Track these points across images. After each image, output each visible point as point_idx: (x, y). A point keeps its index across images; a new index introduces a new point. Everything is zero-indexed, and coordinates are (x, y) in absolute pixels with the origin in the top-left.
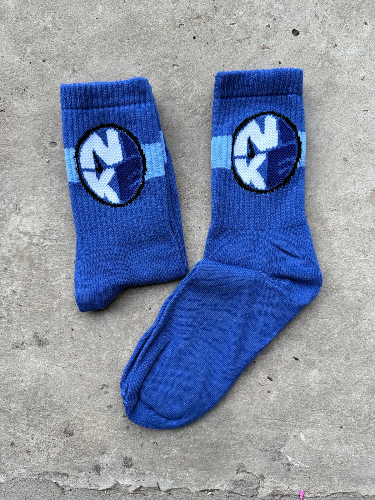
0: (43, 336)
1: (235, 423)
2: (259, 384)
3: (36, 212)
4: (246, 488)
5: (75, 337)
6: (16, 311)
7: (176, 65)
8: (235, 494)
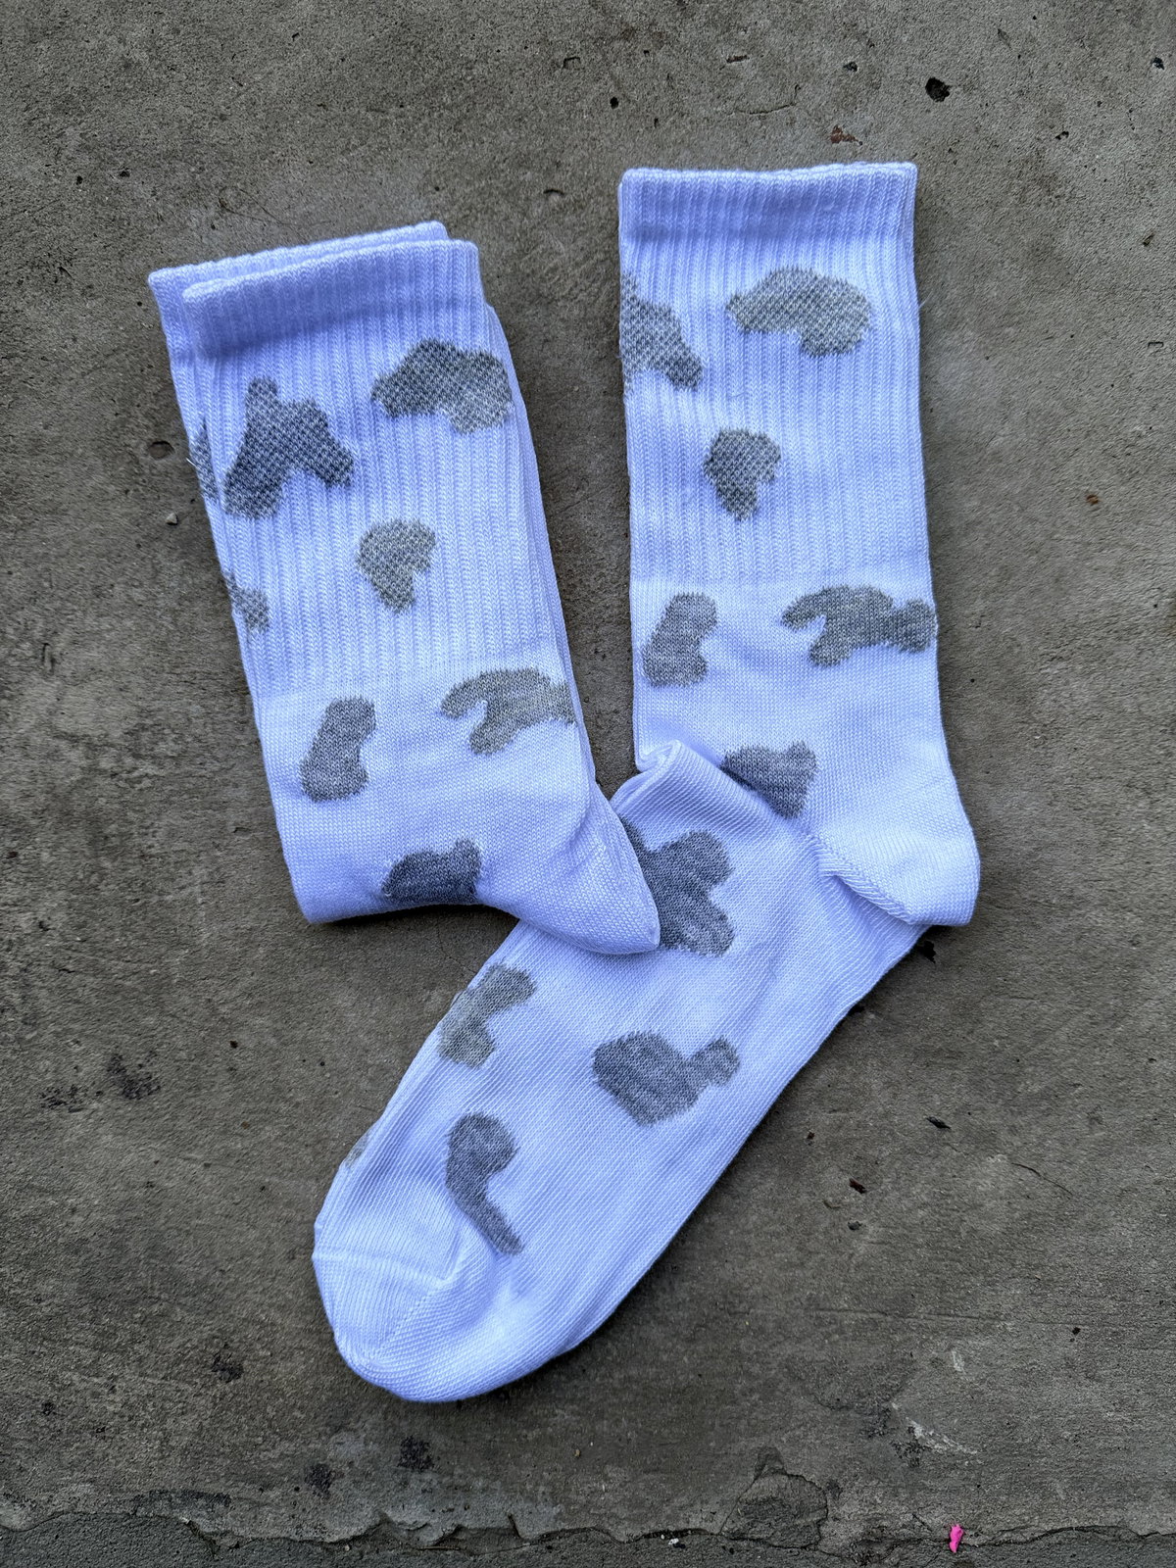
0: (141, 1066)
1: (750, 1326)
2: (826, 1204)
3: (109, 668)
4: (784, 1524)
5: (242, 1067)
6: (50, 990)
7: (557, 191)
8: (752, 1544)
